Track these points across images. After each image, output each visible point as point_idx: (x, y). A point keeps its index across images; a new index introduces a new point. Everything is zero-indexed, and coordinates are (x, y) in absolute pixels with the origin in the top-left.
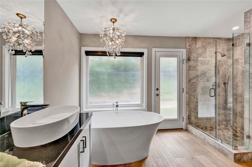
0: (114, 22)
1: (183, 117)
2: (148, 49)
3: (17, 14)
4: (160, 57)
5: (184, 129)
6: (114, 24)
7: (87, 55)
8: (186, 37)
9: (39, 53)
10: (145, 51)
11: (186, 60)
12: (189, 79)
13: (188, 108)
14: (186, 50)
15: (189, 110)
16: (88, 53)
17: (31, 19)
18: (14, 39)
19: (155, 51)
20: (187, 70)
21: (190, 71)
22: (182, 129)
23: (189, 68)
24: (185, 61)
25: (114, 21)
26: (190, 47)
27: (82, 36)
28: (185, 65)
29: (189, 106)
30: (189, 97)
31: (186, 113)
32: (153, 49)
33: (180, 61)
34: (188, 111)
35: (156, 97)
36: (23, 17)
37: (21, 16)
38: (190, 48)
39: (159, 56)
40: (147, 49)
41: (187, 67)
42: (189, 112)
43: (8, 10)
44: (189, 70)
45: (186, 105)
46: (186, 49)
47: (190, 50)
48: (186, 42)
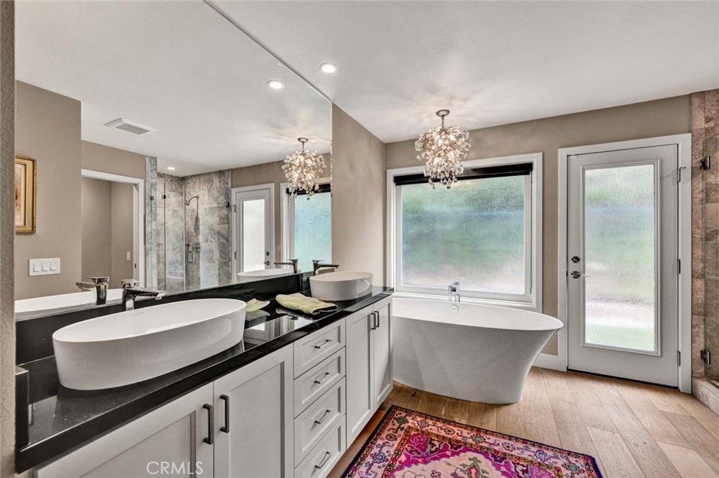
0: (443, 116)
1: (679, 353)
2: (543, 154)
3: (299, 139)
4: (584, 170)
5: (681, 391)
6: (443, 119)
7: (397, 185)
8: (690, 95)
9: (325, 188)
10: (536, 159)
11: (693, 168)
12: (706, 229)
13: (703, 327)
14: (692, 135)
15: (705, 333)
16: (400, 180)
17: (314, 141)
18: (296, 175)
19: (568, 156)
20: (697, 201)
21: (711, 202)
22: (677, 388)
23: (707, 195)
24: (686, 175)
25: (443, 114)
26: (713, 125)
27: (388, 150)
28: (686, 187)
29: (704, 320)
30: (706, 291)
31: (693, 341)
32: (559, 150)
33: (665, 175)
34: (702, 336)
35: (572, 280)
36: (305, 141)
37: (303, 140)
38: (712, 128)
39: (581, 168)
40: (541, 153)
41: (697, 191)
42: (705, 340)
43: (290, 137)
44: (707, 199)
45: (692, 314)
46: (691, 132)
47: (712, 135)
48: (691, 112)
